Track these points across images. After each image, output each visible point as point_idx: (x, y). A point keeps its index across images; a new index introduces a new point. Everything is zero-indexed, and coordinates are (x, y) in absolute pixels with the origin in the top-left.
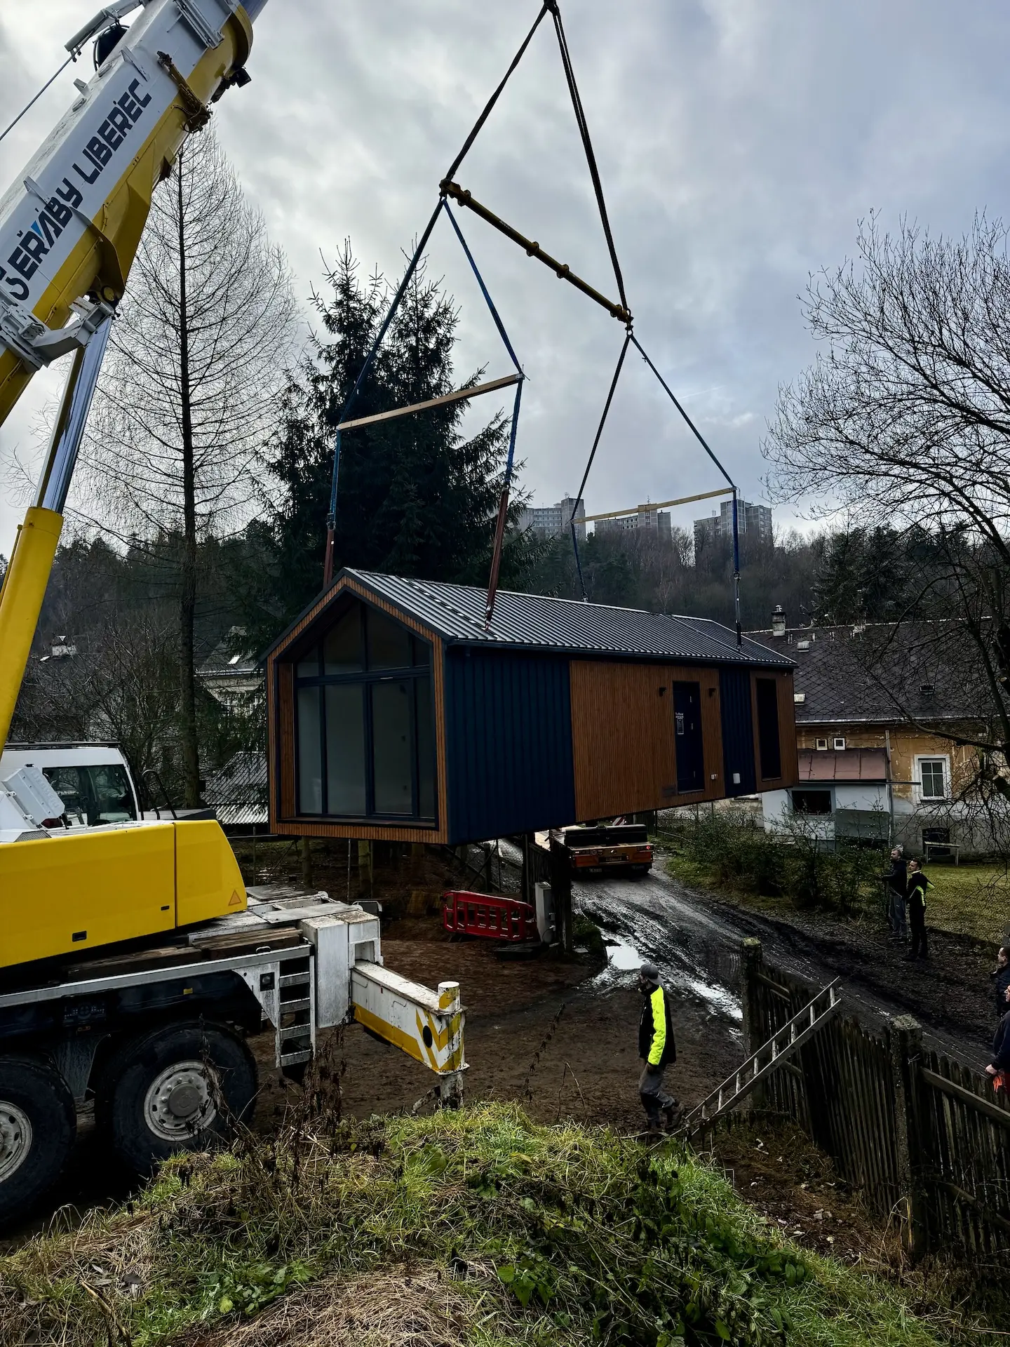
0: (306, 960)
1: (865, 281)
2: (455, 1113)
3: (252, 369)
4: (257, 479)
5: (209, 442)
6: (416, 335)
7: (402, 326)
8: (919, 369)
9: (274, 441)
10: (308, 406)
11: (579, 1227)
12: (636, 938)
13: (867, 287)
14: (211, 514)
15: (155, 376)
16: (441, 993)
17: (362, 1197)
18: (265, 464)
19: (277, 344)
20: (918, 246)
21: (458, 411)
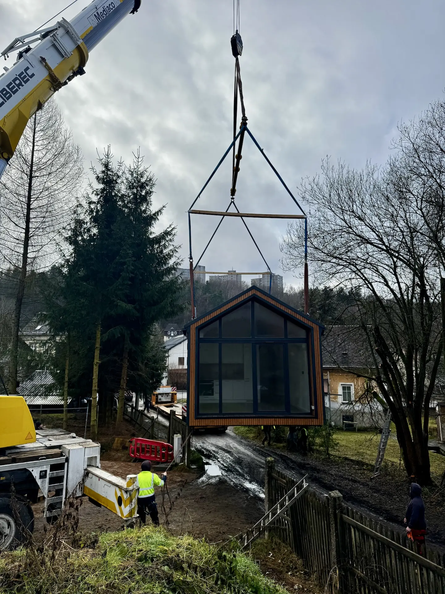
0: (63, 464)
1: (324, 183)
2: (132, 530)
3: (61, 195)
4: (59, 244)
5: (37, 226)
6: (137, 188)
7: (131, 184)
8: (344, 220)
9: (68, 227)
10: (85, 213)
11: (189, 579)
12: (219, 461)
13: (324, 186)
14: (34, 258)
15: (15, 195)
16: (128, 480)
17: (86, 567)
18: (63, 237)
19: (73, 186)
20: (345, 172)
21: (153, 222)
